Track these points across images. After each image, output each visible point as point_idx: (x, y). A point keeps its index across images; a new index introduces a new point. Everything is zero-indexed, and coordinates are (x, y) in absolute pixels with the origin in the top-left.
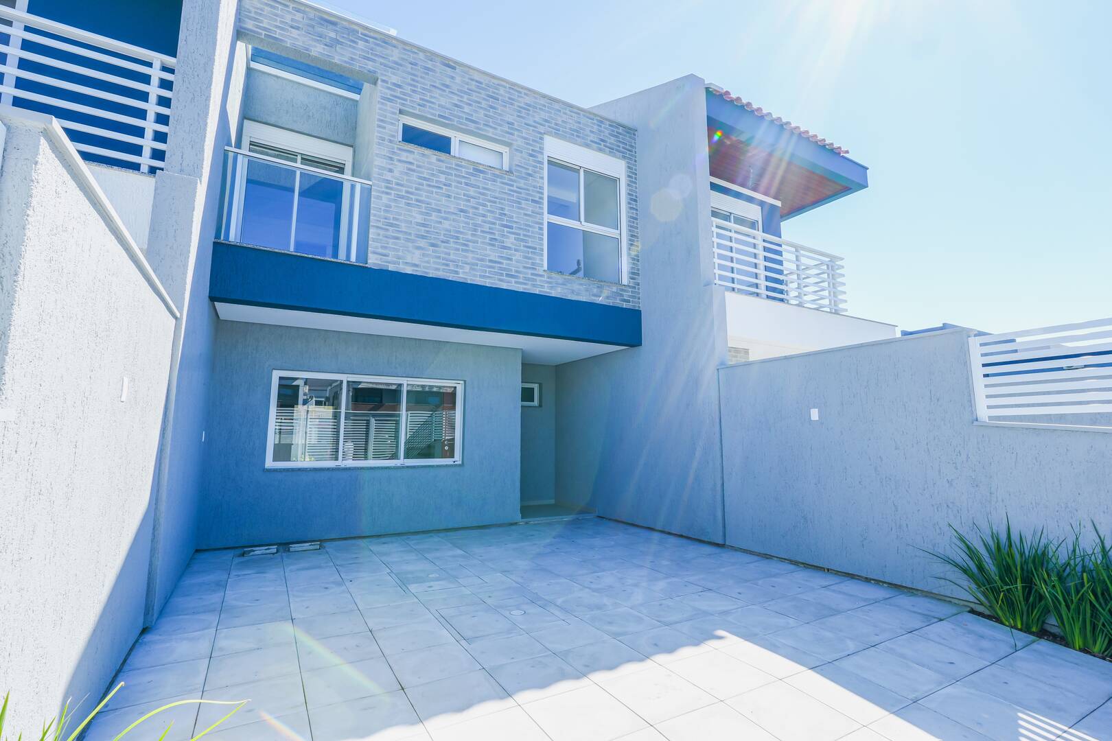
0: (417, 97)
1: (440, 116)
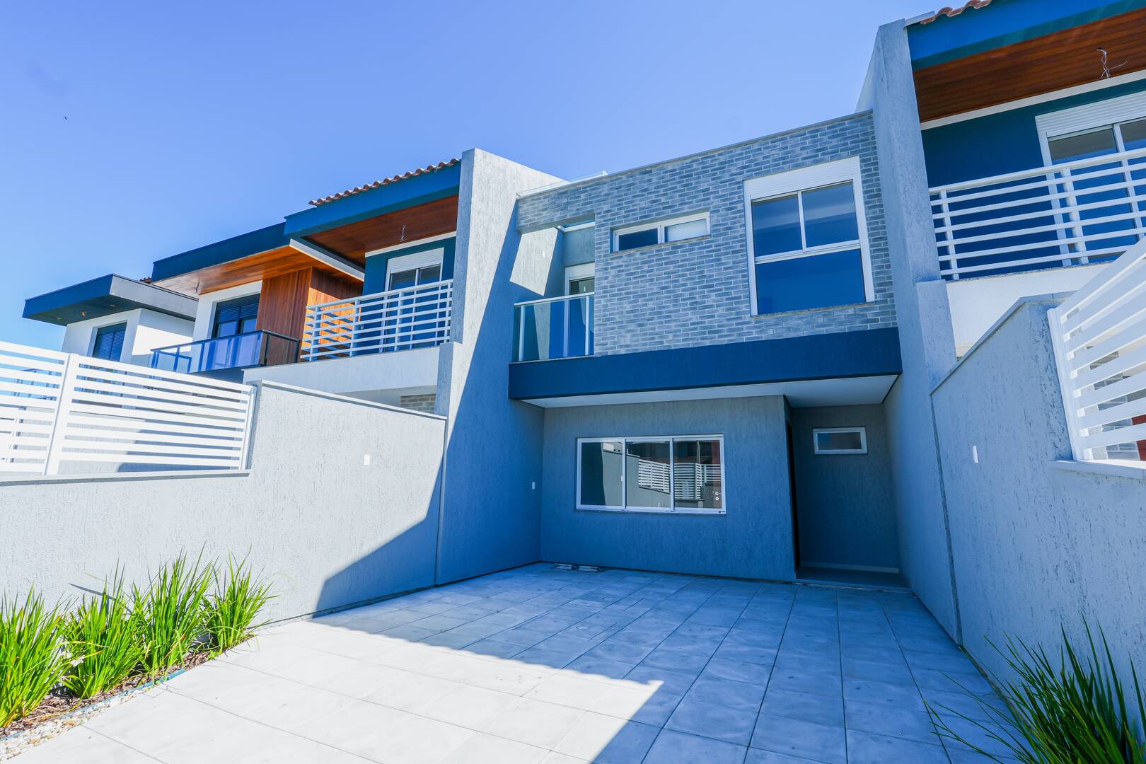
0: (623, 213)
1: (641, 217)
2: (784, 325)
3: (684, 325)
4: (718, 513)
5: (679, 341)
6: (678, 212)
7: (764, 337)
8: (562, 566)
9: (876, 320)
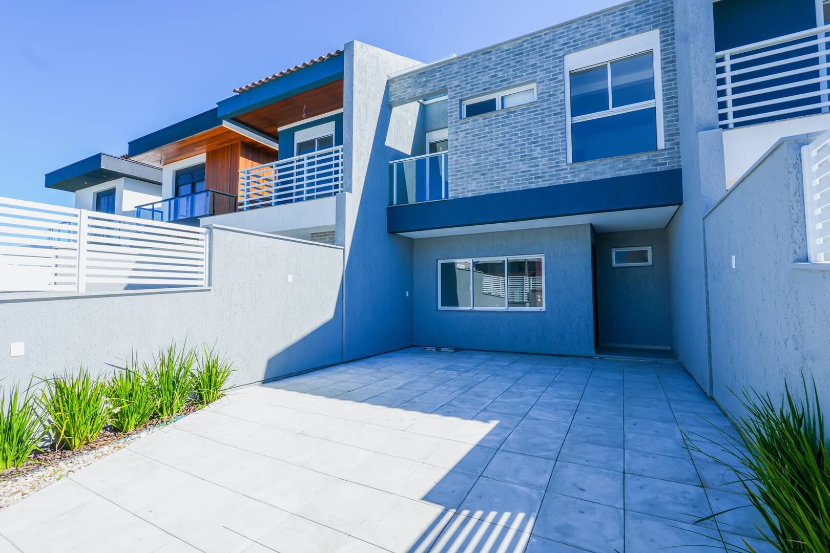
0: (469, 86)
1: (483, 90)
2: (593, 170)
3: (516, 173)
4: (540, 310)
5: (512, 185)
6: (512, 84)
7: (577, 180)
8: (429, 349)
9: (665, 164)
